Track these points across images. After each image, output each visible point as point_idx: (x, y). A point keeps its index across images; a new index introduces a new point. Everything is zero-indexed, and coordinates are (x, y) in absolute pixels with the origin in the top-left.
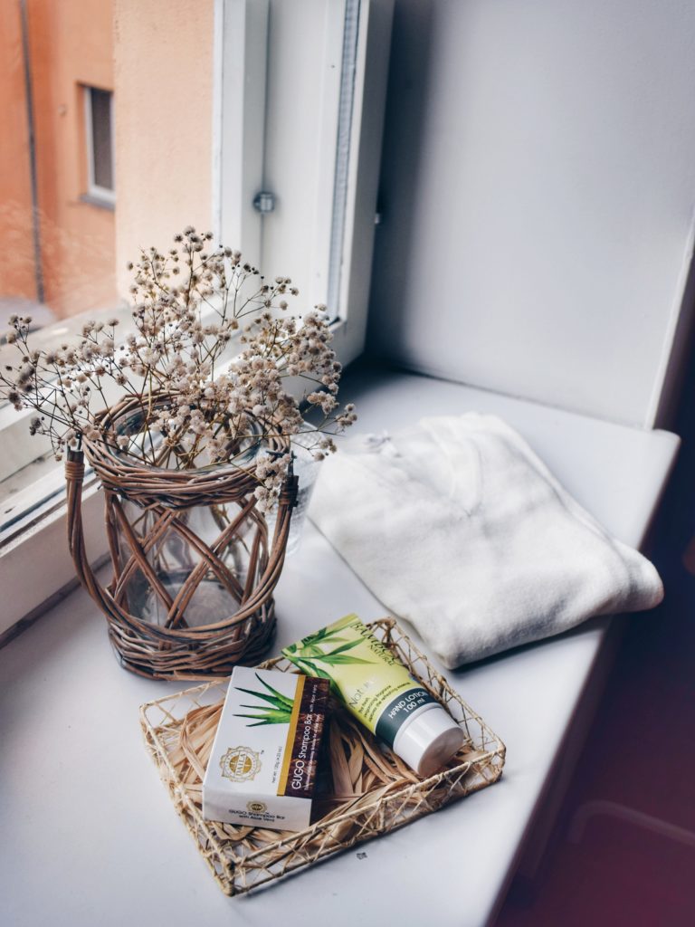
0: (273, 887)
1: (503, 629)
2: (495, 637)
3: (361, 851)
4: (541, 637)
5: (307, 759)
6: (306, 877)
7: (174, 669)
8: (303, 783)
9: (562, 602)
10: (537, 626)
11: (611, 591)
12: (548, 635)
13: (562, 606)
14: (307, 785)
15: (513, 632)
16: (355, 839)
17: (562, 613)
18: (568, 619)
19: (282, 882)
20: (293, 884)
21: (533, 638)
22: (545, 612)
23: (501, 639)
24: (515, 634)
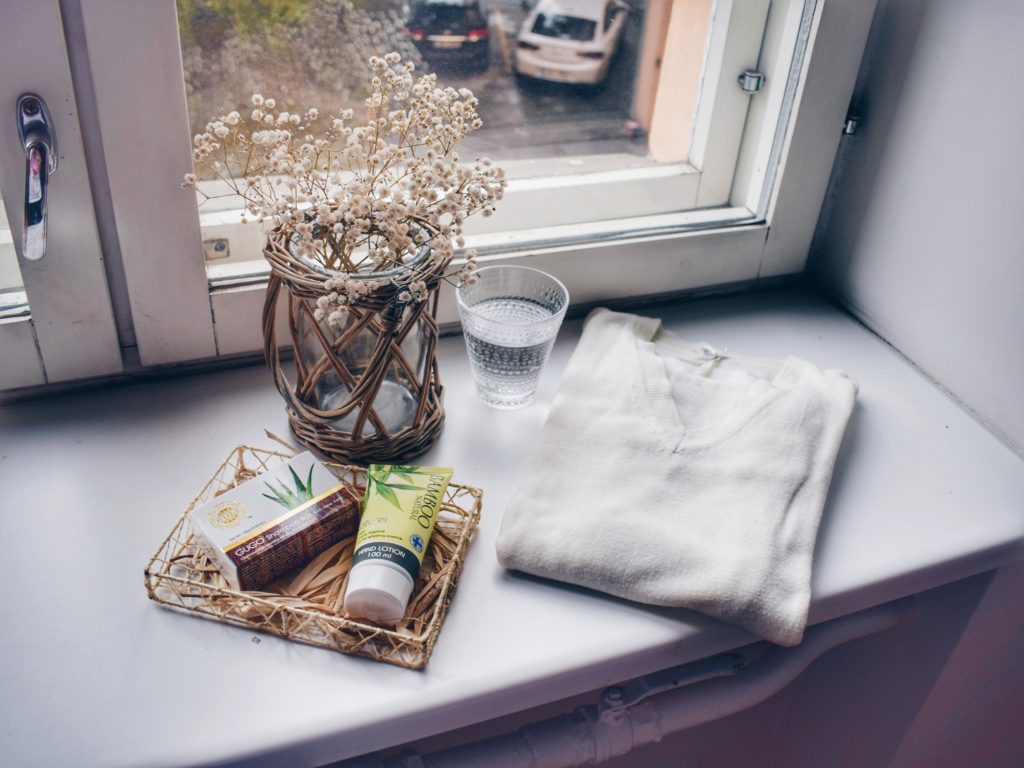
0: (183, 614)
1: (569, 559)
2: (556, 562)
3: (259, 637)
4: (614, 593)
5: (269, 541)
6: (208, 625)
7: (307, 438)
8: (245, 554)
9: (657, 572)
10: (613, 579)
11: (718, 593)
12: (623, 596)
13: (654, 576)
14: (247, 557)
15: (578, 568)
16: (260, 625)
17: (649, 583)
18: (651, 592)
19: (192, 616)
20: (195, 623)
21: (603, 588)
22: (629, 571)
23: (561, 567)
24: (581, 571)
